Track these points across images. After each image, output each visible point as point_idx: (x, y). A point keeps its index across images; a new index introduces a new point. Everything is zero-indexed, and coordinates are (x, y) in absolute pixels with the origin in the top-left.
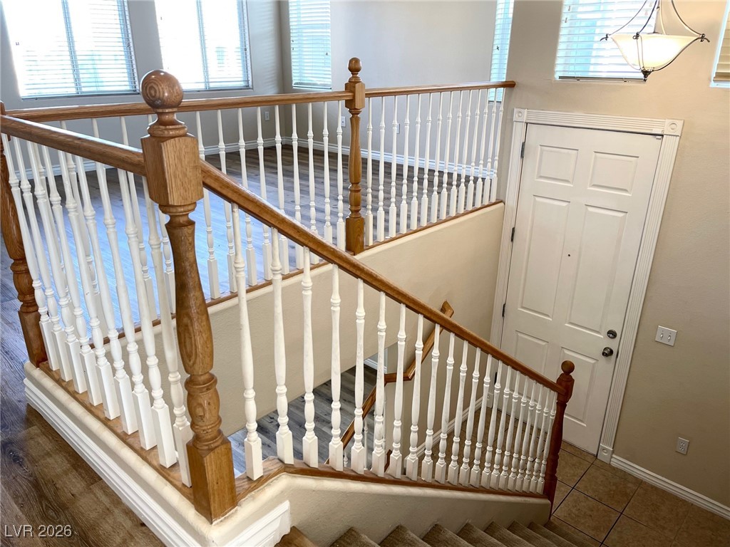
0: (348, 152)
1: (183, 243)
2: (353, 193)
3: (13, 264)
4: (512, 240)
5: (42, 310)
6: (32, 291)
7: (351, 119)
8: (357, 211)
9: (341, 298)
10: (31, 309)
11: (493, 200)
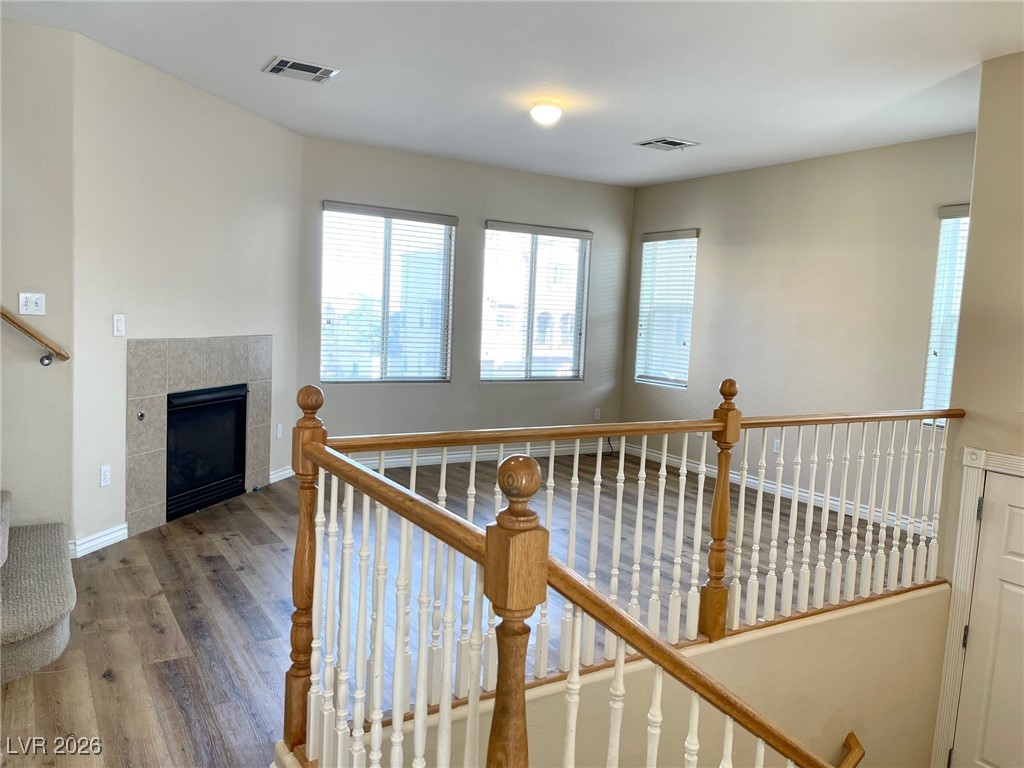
0: (714, 473)
1: (514, 655)
2: (715, 553)
3: (295, 613)
4: (965, 645)
5: (314, 678)
6: (308, 651)
7: (719, 454)
8: (719, 579)
9: (700, 742)
10: (302, 673)
11: (932, 578)
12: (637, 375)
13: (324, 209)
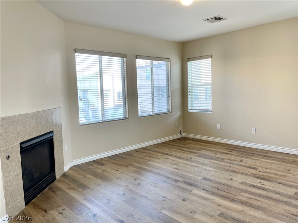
12: (189, 109)
13: (75, 53)
